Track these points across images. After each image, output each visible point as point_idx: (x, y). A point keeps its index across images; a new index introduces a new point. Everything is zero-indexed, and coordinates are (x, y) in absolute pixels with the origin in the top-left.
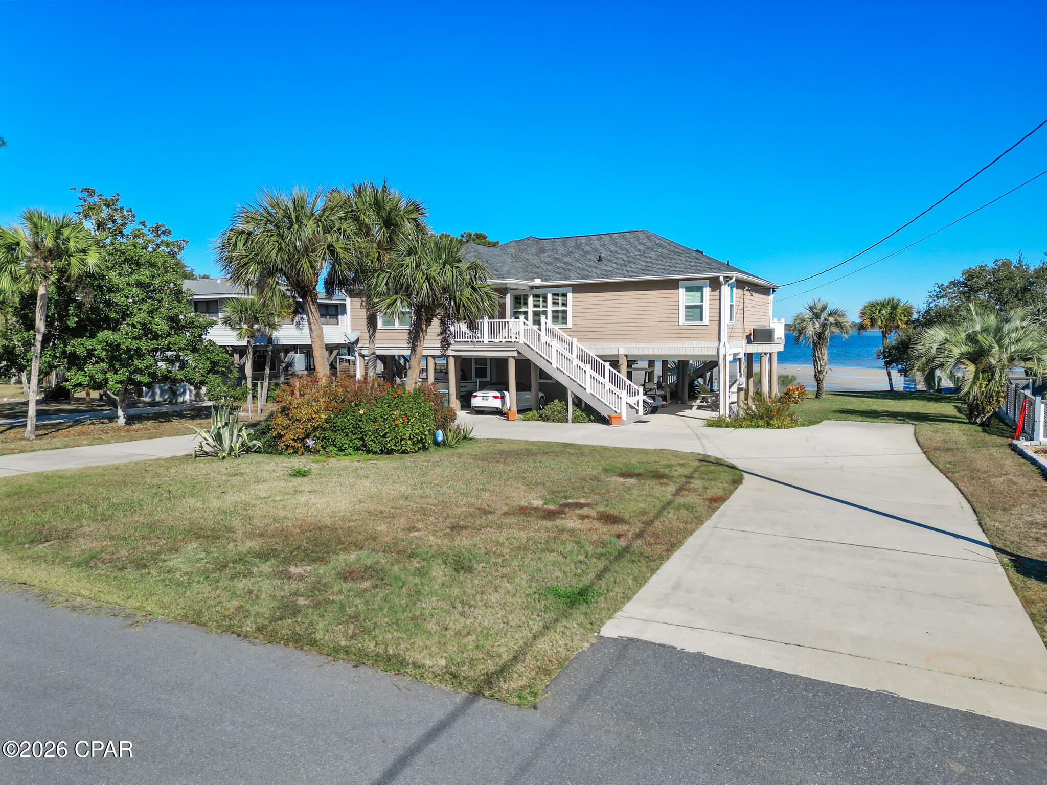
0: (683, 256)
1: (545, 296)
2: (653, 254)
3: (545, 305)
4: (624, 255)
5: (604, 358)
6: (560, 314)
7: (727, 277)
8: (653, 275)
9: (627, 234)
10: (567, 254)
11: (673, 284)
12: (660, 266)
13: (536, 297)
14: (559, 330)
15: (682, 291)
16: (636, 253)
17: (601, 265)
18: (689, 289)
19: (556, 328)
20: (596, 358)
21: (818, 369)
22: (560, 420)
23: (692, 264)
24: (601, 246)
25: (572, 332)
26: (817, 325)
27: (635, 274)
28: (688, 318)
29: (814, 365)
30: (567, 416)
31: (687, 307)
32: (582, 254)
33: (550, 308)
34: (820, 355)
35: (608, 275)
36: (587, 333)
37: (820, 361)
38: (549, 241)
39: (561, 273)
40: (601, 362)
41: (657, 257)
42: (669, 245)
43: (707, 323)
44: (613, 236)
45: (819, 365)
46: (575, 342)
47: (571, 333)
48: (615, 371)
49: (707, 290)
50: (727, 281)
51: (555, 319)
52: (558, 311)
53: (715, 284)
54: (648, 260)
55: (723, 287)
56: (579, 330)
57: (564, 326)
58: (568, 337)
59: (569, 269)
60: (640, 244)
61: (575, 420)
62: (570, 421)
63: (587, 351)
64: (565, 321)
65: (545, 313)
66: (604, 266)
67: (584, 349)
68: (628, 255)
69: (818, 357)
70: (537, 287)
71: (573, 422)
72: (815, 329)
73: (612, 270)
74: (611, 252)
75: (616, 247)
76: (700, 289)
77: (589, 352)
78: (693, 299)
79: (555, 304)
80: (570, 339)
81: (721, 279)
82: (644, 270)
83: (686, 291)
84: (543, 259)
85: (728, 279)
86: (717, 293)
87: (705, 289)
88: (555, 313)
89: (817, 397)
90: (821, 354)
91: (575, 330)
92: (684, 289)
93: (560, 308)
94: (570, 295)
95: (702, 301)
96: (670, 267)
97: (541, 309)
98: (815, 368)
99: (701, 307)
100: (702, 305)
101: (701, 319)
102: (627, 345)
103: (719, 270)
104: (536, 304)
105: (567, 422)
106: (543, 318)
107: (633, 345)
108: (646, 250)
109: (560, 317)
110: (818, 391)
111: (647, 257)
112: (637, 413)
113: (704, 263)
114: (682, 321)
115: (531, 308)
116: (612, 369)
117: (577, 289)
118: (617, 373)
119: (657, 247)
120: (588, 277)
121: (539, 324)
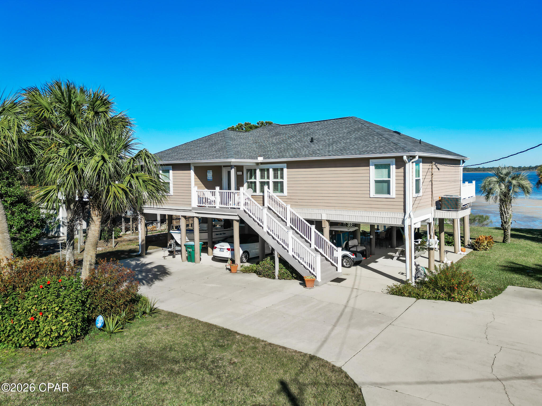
0: (376, 137)
1: (268, 170)
2: (353, 136)
3: (268, 178)
4: (331, 137)
5: (311, 222)
6: (279, 185)
7: (411, 156)
8: (347, 154)
9: (340, 120)
10: (292, 137)
11: (365, 162)
12: (355, 146)
13: (262, 170)
14: (277, 197)
15: (372, 168)
16: (341, 135)
17: (312, 145)
18: (378, 167)
19: (275, 195)
20: (305, 221)
21: (504, 220)
22: (268, 276)
23: (382, 145)
24: (318, 129)
25: (288, 200)
26: (503, 187)
27: (334, 153)
28: (377, 192)
29: (501, 217)
30: (275, 272)
31: (377, 182)
32: (302, 136)
33: (272, 180)
34: (506, 210)
35: (314, 153)
36: (298, 201)
37: (506, 214)
38: (284, 127)
39: (281, 152)
40: (309, 225)
41: (355, 139)
42: (368, 128)
43: (394, 196)
44: (329, 122)
45: (505, 217)
46: (289, 207)
47: (286, 200)
48: (319, 233)
49: (393, 168)
50: (411, 160)
51: (276, 189)
52: (277, 182)
53: (400, 163)
54: (348, 141)
55: (407, 165)
56: (292, 197)
57: (281, 194)
58: (283, 203)
59: (288, 149)
60: (346, 128)
61: (281, 277)
62: (277, 277)
63: (297, 215)
64: (282, 191)
65: (268, 183)
66: (314, 146)
67: (295, 213)
68: (334, 137)
69: (504, 211)
70: (262, 163)
71: (279, 279)
72: (501, 189)
73: (318, 150)
74: (323, 134)
75: (328, 131)
76: (387, 166)
77: (300, 217)
78: (382, 175)
79: (276, 177)
80: (285, 205)
81: (405, 158)
82: (341, 150)
83: (376, 168)
84: (274, 141)
85: (411, 158)
86: (401, 170)
87: (391, 166)
88: (275, 183)
89: (504, 242)
90: (507, 208)
91: (289, 197)
92: (374, 167)
93: (279, 180)
94: (285, 170)
95: (389, 177)
96: (363, 147)
97: (266, 180)
98: (502, 219)
99: (388, 182)
100: (390, 180)
101: (389, 193)
102: (329, 212)
103: (404, 150)
104: (262, 177)
105: (274, 278)
106: (266, 187)
107: (333, 212)
108: (349, 132)
109: (278, 187)
110: (504, 237)
111: (348, 139)
112: (337, 270)
113: (392, 144)
114: (373, 194)
115: (258, 180)
116: (317, 231)
117: (291, 165)
118: (321, 235)
119: (358, 129)
120: (298, 156)
121: (263, 192)
